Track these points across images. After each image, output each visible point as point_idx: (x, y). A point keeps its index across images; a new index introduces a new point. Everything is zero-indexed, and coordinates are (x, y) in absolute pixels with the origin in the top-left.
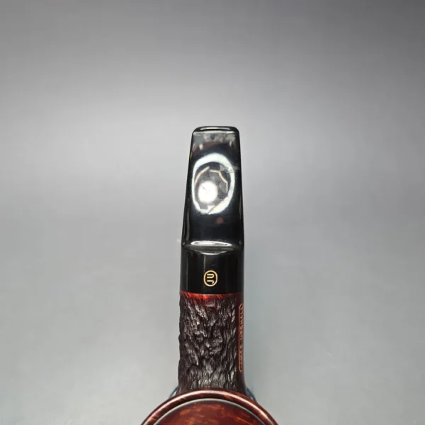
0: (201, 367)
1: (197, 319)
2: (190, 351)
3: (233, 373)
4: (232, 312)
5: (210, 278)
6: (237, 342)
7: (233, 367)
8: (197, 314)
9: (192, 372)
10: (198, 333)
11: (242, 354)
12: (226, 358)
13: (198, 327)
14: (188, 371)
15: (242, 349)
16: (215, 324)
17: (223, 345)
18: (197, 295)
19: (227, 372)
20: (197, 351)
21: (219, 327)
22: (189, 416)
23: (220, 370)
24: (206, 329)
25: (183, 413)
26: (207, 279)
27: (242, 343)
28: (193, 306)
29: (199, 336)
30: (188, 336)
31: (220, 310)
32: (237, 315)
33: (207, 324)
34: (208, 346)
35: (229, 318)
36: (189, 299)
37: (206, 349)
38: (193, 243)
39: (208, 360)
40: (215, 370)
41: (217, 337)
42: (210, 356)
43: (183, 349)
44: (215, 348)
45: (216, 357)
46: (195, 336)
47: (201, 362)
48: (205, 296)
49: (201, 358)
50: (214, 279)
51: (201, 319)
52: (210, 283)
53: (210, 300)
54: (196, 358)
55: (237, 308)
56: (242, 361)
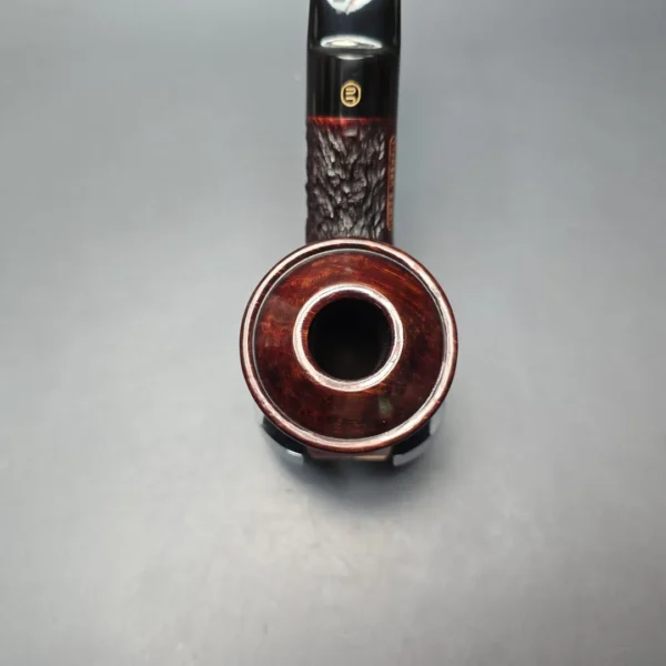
0: (337, 219)
1: (331, 154)
2: (321, 200)
3: (378, 230)
4: (380, 144)
5: (350, 94)
6: (386, 188)
7: (379, 222)
8: (331, 147)
9: (325, 228)
10: (331, 174)
11: (392, 207)
12: (370, 209)
13: (333, 165)
14: (320, 227)
15: (392, 200)
16: (356, 161)
17: (367, 190)
18: (331, 120)
19: (371, 227)
20: (331, 198)
21: (361, 165)
22: (324, 266)
23: (361, 223)
24: (344, 167)
25: (314, 264)
26: (345, 96)
27: (392, 190)
28: (325, 135)
29: (334, 178)
30: (318, 180)
31: (364, 140)
32: (386, 149)
33: (345, 161)
34: (347, 190)
35: (376, 154)
36: (320, 127)
37: (344, 195)
38: (324, 43)
39: (346, 211)
40: (355, 223)
41: (359, 180)
42: (350, 205)
43: (311, 199)
44: (355, 194)
45: (358, 206)
46: (329, 179)
47: (336, 214)
48: (343, 120)
49: (337, 208)
50: (356, 95)
51: (337, 154)
52: (351, 101)
53: (350, 125)
54: (330, 208)
55: (387, 141)
56: (391, 215)
